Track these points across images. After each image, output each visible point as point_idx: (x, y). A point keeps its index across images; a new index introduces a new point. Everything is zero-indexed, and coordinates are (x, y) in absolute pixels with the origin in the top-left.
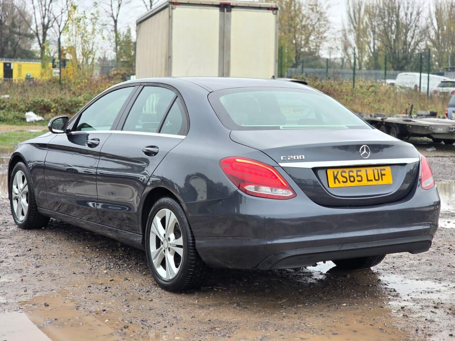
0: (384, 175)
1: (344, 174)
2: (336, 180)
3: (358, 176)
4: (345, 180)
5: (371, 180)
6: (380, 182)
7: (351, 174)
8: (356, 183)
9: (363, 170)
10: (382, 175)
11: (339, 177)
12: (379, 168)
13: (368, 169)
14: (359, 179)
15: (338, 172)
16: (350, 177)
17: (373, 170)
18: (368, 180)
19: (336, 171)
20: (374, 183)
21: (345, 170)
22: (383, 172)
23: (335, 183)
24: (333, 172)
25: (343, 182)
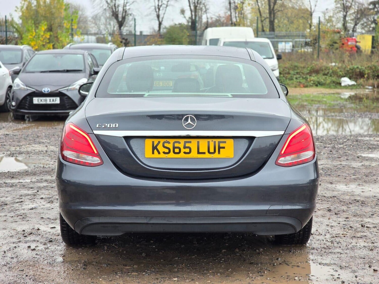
0: (224, 148)
1: (166, 145)
2: (155, 151)
3: (185, 147)
4: (167, 151)
5: (204, 153)
6: (216, 155)
7: (176, 145)
8: (182, 155)
9: (194, 142)
10: (220, 148)
11: (160, 147)
12: (217, 141)
13: (201, 141)
14: (187, 150)
15: (159, 142)
16: (174, 148)
17: (209, 142)
18: (199, 153)
19: (156, 141)
20: (207, 155)
21: (168, 140)
22: (222, 145)
23: (153, 153)
24: (153, 142)
25: (164, 153)
